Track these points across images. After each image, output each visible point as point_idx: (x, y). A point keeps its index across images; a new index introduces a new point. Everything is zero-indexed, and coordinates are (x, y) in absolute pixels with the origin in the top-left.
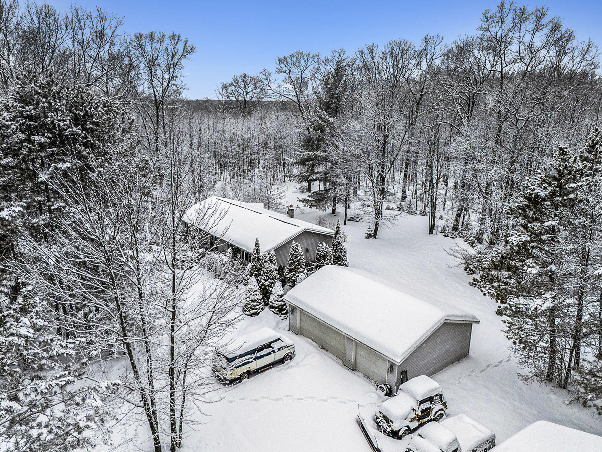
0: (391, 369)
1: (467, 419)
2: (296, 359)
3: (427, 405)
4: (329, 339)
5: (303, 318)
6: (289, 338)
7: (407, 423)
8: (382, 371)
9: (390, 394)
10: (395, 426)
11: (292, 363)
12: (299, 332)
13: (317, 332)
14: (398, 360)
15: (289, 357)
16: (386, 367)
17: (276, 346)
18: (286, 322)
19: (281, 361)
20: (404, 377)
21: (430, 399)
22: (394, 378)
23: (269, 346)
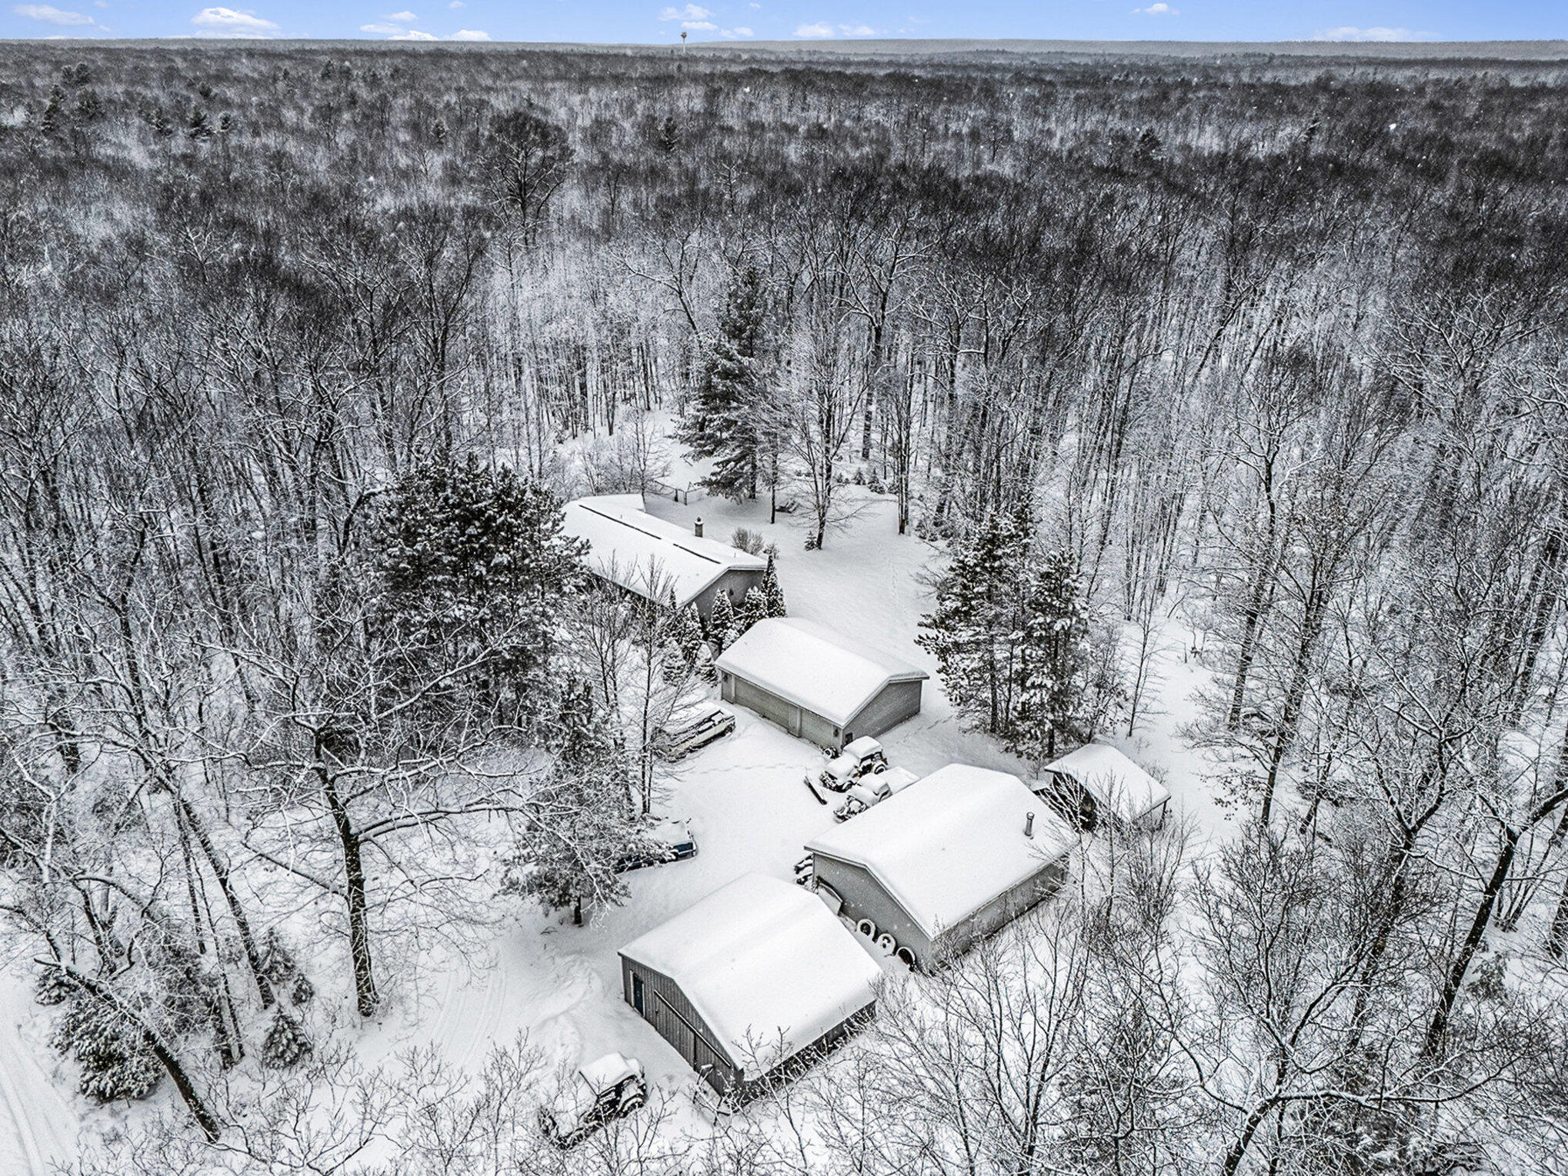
0: (836, 734)
1: (902, 770)
2: (737, 731)
3: (869, 762)
4: (771, 707)
5: (739, 685)
6: (728, 710)
7: (850, 778)
8: (828, 735)
9: (836, 756)
10: (839, 782)
11: (734, 735)
12: (735, 701)
13: (757, 700)
14: (842, 724)
15: (730, 729)
16: (832, 731)
17: (716, 719)
18: (718, 689)
19: (722, 734)
20: (849, 739)
21: (871, 757)
22: (840, 740)
23: (710, 719)
